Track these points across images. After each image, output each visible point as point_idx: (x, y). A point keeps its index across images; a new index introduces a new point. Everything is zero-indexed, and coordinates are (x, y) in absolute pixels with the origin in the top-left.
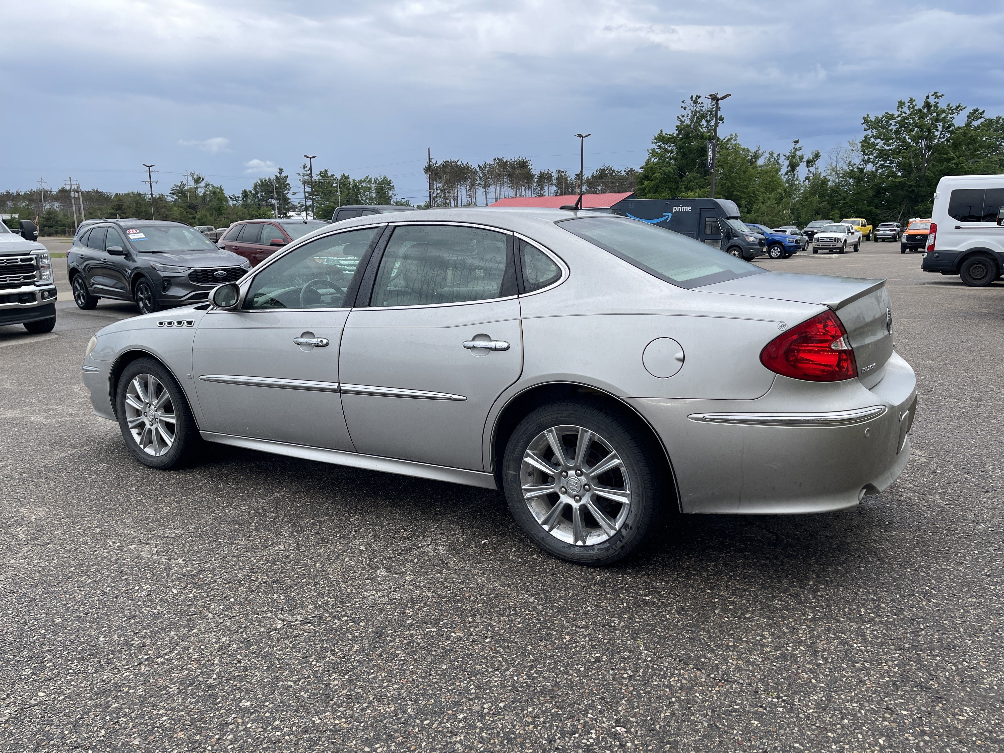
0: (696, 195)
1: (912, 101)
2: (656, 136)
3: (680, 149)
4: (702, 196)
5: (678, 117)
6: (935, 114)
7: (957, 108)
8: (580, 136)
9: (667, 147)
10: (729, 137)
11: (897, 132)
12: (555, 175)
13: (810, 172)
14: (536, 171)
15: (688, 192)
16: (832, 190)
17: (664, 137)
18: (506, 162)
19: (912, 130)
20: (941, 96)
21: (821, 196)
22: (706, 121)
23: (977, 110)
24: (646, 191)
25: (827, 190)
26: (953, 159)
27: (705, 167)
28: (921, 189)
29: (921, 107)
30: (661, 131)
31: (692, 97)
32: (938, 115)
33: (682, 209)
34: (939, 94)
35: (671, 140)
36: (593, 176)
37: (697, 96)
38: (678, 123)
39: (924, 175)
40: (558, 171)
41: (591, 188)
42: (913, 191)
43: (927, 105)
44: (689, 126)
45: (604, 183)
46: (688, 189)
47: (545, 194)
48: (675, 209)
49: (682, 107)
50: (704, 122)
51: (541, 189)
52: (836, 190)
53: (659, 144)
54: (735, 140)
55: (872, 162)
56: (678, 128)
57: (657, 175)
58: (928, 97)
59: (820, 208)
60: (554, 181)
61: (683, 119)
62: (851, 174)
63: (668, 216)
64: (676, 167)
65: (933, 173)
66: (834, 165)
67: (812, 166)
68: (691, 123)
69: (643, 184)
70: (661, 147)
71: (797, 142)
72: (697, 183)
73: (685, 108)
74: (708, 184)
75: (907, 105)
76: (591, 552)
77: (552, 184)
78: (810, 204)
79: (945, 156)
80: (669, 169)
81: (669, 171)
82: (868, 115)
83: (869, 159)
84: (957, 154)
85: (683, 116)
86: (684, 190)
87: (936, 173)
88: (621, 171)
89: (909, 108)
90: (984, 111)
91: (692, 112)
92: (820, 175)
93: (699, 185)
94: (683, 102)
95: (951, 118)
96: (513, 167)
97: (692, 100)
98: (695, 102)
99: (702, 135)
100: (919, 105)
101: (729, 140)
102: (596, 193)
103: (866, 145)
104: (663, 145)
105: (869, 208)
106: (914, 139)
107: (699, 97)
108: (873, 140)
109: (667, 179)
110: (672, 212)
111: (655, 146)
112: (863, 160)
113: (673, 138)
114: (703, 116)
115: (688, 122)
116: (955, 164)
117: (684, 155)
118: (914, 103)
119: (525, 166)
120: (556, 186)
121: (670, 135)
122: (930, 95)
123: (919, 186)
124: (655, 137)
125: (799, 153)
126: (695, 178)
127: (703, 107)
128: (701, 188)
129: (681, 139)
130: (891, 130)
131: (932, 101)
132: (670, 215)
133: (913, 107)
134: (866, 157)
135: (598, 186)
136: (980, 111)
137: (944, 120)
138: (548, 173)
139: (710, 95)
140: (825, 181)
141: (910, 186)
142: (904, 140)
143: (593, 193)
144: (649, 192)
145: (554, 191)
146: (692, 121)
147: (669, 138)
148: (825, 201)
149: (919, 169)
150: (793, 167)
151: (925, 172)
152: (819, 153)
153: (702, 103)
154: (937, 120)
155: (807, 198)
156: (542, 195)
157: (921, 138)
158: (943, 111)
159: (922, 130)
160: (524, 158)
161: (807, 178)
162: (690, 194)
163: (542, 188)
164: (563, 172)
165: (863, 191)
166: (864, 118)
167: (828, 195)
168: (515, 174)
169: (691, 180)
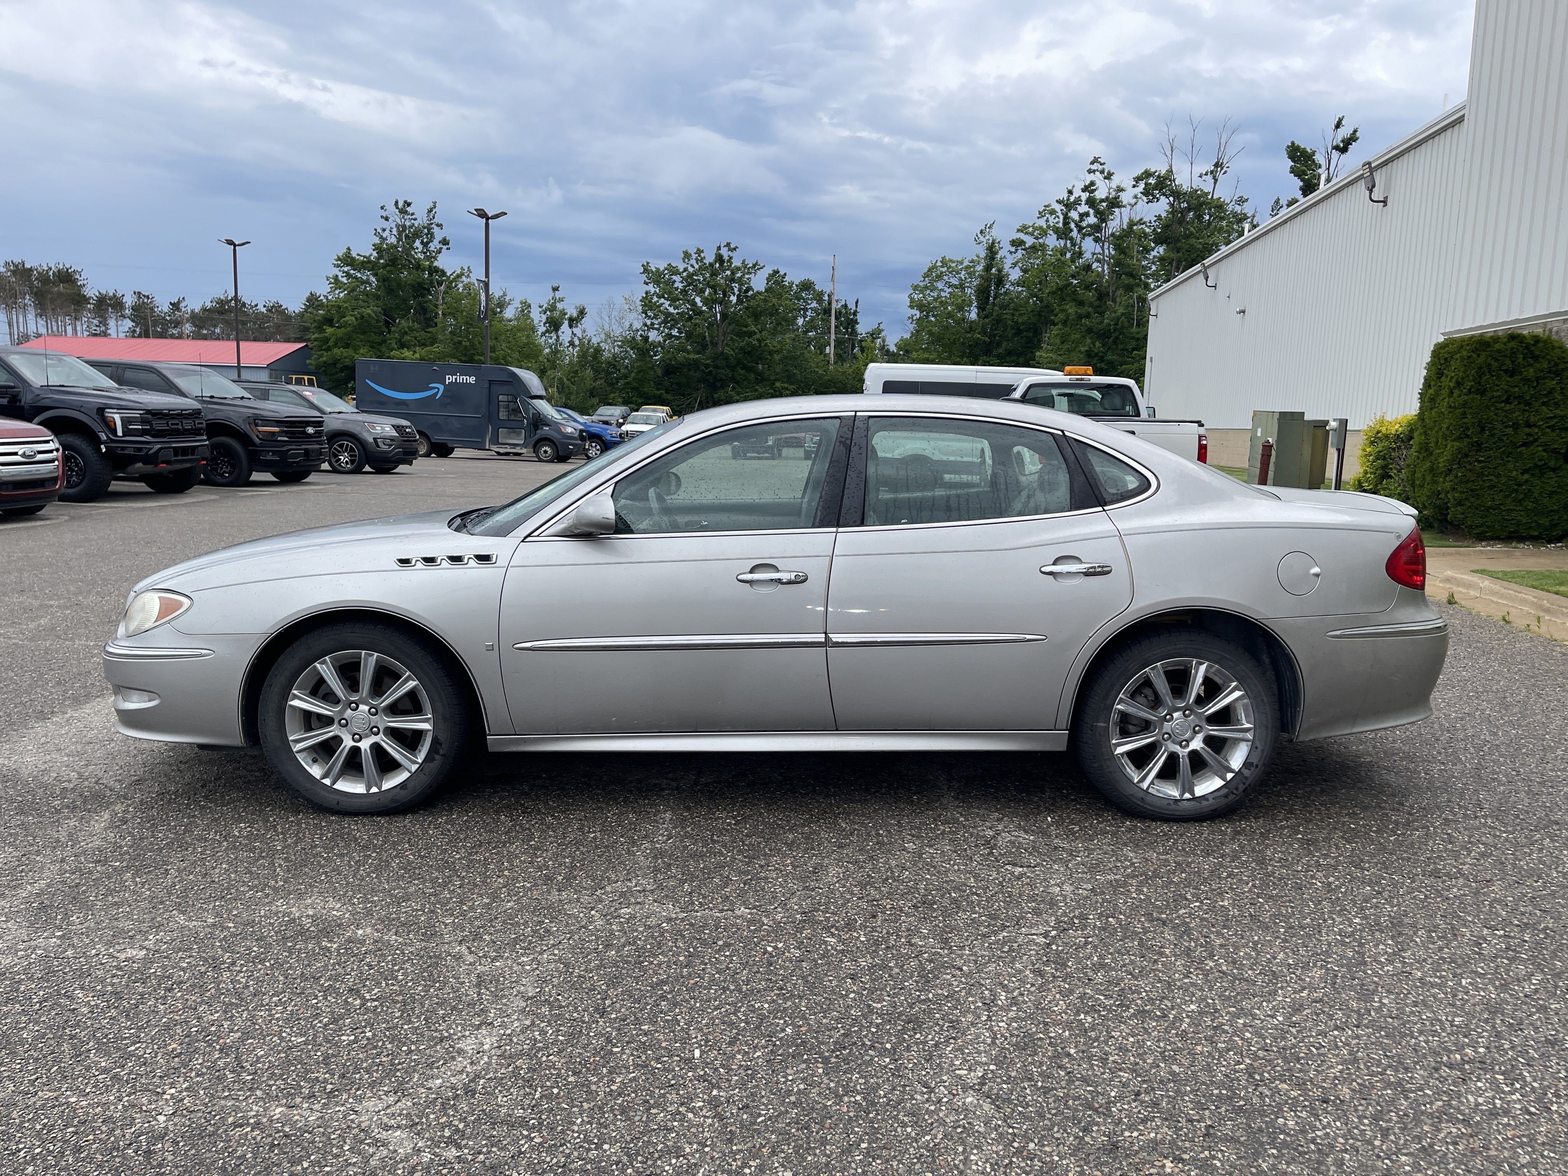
0: (417, 355)
1: (699, 252)
2: (340, 254)
3: (384, 280)
4: (426, 358)
5: (376, 230)
6: (728, 273)
7: (754, 266)
8: (230, 242)
9: (359, 275)
10: (459, 271)
11: (684, 292)
12: (129, 300)
13: (575, 335)
14: (91, 292)
15: (403, 351)
16: (609, 363)
17: (353, 259)
18: (31, 270)
19: (703, 291)
20: (735, 249)
21: (597, 371)
22: (422, 243)
23: (778, 272)
24: (331, 343)
25: (602, 363)
26: (755, 333)
27: (425, 314)
28: (720, 371)
29: (712, 261)
30: (349, 249)
31: (397, 203)
32: (733, 273)
33: (461, 379)
34: (732, 246)
35: (366, 264)
36: (204, 310)
37: (405, 202)
38: (377, 240)
39: (722, 353)
40: (139, 294)
41: (200, 328)
42: (711, 372)
43: (720, 258)
44: (396, 247)
45: (227, 322)
46: (402, 346)
47: (109, 331)
48: (450, 378)
49: (382, 217)
50: (418, 244)
51: (100, 322)
52: (614, 363)
53: (346, 269)
54: (468, 276)
55: (656, 329)
56: (378, 248)
57: (349, 319)
58: (719, 248)
59: (594, 387)
60: (127, 311)
61: (384, 235)
62: (631, 342)
63: (439, 389)
64: (379, 309)
65: (733, 350)
66: (607, 328)
67: (577, 327)
68: (398, 242)
69: (324, 331)
70: (348, 275)
71: (555, 289)
72: (415, 338)
73: (387, 219)
74: (433, 341)
75: (694, 256)
76: (1204, 803)
77: (123, 316)
78: (581, 380)
79: (745, 329)
80: (369, 311)
81: (369, 315)
82: (648, 263)
83: (653, 324)
84: (759, 326)
85: (384, 230)
86: (396, 346)
87: (737, 351)
88: (256, 305)
89: (697, 260)
90: (785, 274)
91: (398, 226)
92: (589, 341)
93: (419, 341)
94: (382, 208)
95: (748, 279)
96: (44, 278)
97: (397, 208)
98: (403, 212)
99: (418, 263)
100: (710, 258)
101: (459, 276)
102: (212, 339)
103: (647, 304)
104: (352, 272)
105: (659, 392)
106: (705, 302)
107: (409, 205)
108: (655, 299)
109: (364, 326)
110: (444, 383)
111: (336, 271)
112: (645, 325)
113: (370, 262)
114: (417, 234)
115: (393, 240)
116: (758, 340)
117: (390, 291)
118: (702, 255)
119: (71, 281)
120: (133, 321)
121: (364, 257)
122: (722, 246)
123: (717, 367)
124: (338, 257)
125: (560, 306)
126: (411, 329)
127: (415, 219)
128: (423, 345)
129: (384, 266)
130: (677, 289)
131: (725, 252)
132: (441, 387)
133: (702, 260)
134: (649, 322)
135: (215, 326)
136: (782, 273)
137: (740, 281)
138: (114, 295)
139: (476, 210)
140: (598, 350)
141: (707, 366)
142: (694, 304)
143: (205, 338)
144: (336, 345)
145: (127, 329)
146: (399, 239)
147: (363, 262)
148: (601, 378)
149: (714, 344)
150: (554, 325)
151: (723, 349)
152: (584, 309)
153: (413, 214)
154: (733, 280)
155: (576, 372)
156: (105, 334)
157: (715, 301)
158: (738, 269)
159: (716, 293)
160: (68, 266)
161: (572, 343)
162: (407, 353)
163: (104, 322)
164: (148, 297)
165: (649, 368)
166: (643, 266)
167: (603, 371)
168: (52, 293)
169: (406, 333)
